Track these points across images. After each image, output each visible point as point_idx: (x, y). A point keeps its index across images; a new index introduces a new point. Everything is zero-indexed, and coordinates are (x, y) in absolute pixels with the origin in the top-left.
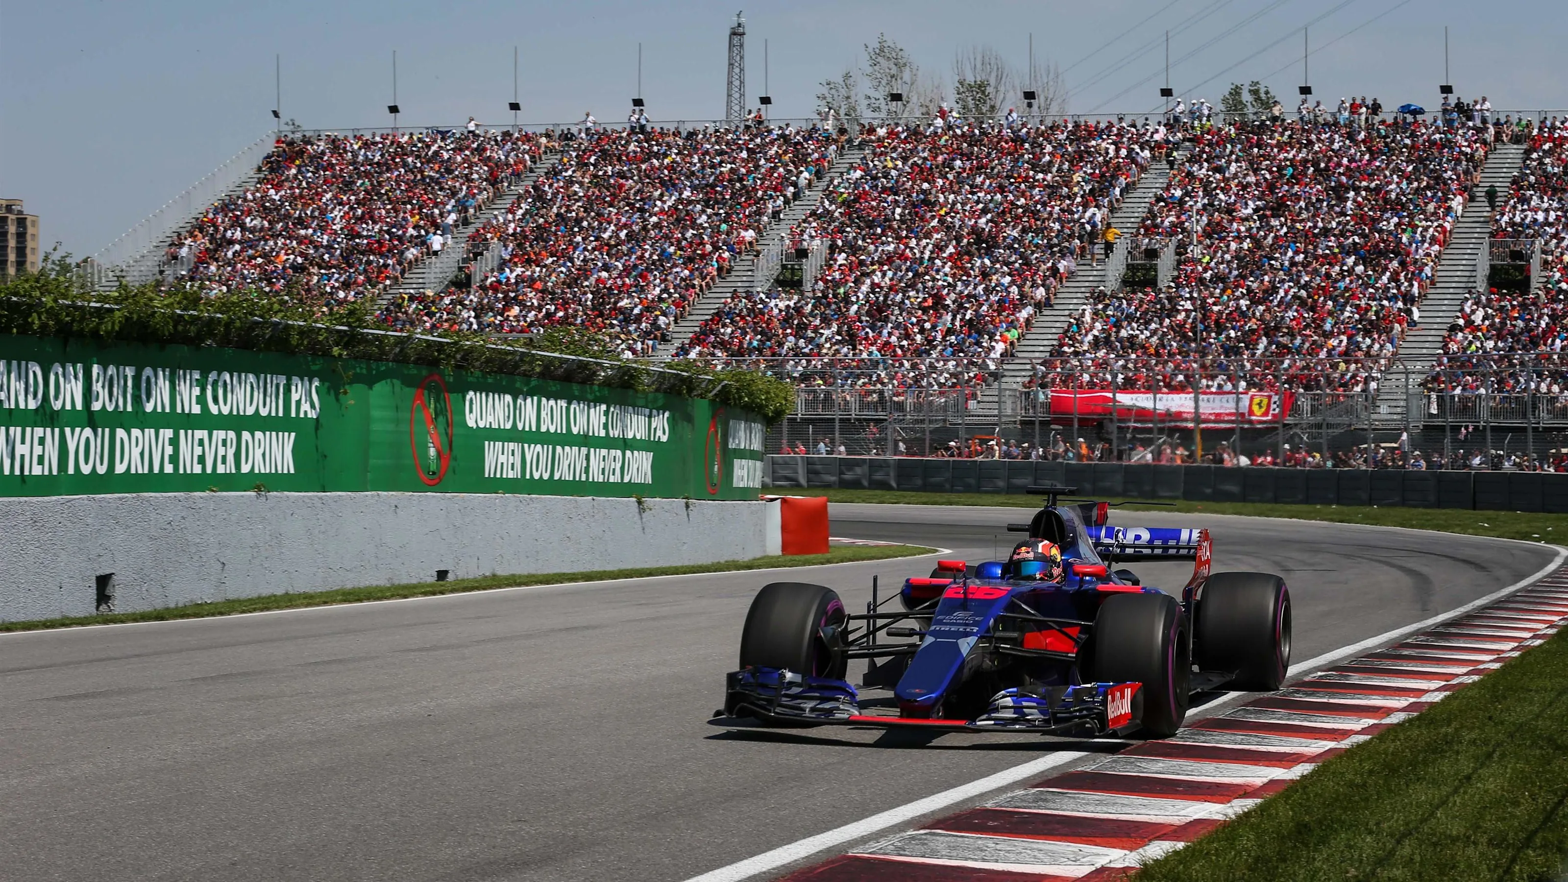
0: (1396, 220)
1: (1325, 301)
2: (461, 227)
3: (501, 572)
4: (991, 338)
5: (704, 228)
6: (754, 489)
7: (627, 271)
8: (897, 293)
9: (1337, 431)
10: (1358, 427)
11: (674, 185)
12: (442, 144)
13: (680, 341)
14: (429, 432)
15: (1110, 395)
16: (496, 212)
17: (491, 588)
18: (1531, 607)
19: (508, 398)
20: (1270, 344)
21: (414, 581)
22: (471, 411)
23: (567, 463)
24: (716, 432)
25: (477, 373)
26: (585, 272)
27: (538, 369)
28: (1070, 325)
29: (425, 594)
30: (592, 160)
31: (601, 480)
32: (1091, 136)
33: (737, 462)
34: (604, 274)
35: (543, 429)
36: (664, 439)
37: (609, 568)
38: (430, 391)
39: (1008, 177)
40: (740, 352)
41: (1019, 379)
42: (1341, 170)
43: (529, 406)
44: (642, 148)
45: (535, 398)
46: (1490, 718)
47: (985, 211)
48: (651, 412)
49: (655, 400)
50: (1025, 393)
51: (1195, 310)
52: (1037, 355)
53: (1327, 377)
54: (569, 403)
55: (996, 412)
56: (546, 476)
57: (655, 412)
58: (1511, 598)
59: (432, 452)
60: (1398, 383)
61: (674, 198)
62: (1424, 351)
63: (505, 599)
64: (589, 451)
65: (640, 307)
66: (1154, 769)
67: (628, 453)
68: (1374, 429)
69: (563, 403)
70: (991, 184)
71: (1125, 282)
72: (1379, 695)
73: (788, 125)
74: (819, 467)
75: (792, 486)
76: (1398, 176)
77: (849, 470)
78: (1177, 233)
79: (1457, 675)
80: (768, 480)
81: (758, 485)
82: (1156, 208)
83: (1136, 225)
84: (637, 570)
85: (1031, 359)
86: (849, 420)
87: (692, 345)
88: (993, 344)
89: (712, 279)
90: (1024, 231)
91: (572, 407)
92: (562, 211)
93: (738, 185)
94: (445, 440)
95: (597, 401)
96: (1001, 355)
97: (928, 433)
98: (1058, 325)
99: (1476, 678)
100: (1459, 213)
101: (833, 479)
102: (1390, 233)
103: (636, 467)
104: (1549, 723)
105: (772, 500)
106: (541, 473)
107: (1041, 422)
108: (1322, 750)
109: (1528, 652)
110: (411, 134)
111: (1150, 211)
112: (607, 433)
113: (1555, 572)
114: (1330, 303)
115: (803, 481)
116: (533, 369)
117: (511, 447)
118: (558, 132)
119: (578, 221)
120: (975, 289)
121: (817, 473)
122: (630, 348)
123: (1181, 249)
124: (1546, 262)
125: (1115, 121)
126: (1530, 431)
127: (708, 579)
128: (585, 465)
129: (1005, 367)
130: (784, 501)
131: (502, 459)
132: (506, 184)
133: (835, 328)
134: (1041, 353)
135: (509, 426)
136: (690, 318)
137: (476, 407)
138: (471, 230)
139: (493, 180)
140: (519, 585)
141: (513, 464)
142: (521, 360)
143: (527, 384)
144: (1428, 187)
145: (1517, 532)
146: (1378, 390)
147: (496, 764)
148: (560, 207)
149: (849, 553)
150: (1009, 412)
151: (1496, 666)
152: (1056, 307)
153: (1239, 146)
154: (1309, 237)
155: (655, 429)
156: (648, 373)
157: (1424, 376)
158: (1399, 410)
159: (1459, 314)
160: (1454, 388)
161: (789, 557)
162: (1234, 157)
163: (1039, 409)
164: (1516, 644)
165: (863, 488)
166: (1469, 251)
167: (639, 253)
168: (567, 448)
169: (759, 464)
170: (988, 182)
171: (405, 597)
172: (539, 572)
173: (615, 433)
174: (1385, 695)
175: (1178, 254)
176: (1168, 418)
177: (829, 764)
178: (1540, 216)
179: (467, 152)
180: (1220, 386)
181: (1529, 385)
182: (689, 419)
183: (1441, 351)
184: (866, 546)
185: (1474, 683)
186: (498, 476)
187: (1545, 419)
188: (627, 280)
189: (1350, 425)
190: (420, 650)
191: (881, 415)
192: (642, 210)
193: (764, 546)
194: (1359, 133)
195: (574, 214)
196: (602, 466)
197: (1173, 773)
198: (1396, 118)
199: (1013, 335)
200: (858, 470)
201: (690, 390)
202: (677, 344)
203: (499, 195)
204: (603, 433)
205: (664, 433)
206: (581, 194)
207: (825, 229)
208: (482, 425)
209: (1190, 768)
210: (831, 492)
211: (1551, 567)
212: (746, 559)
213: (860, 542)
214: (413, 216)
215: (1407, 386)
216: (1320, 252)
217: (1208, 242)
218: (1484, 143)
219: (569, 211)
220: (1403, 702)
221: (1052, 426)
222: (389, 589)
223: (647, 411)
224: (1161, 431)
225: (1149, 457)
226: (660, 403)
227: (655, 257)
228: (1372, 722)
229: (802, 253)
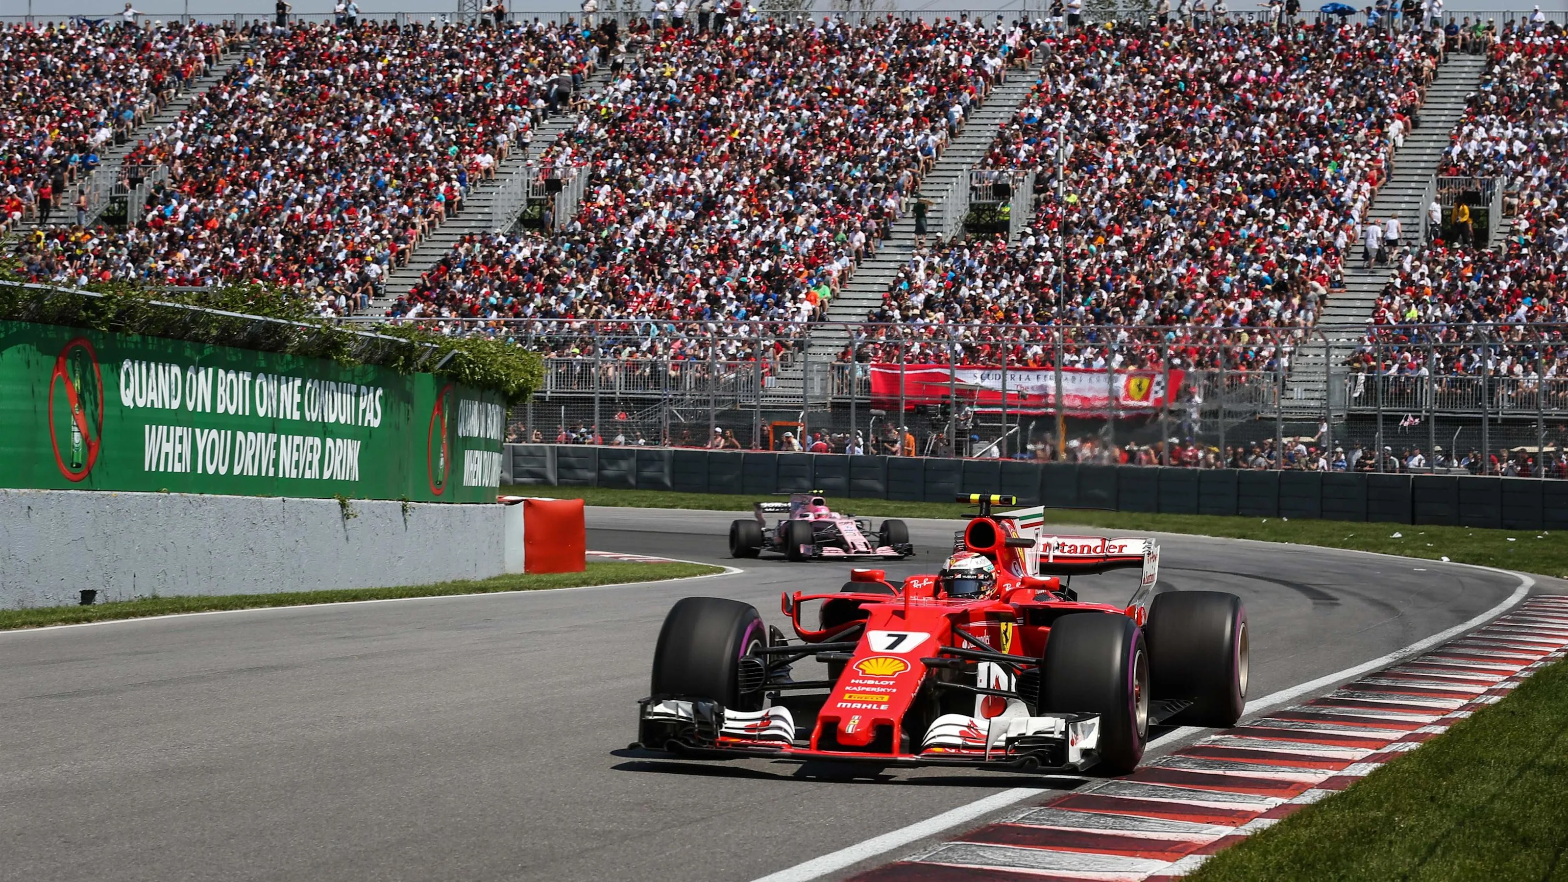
0: (1315, 150)
1: (1224, 255)
2: (114, 146)
3: (163, 593)
4: (795, 299)
5: (429, 152)
6: (493, 489)
7: (328, 204)
8: (675, 236)
9: (1236, 421)
10: (1264, 415)
11: (391, 95)
12: (90, 38)
13: (396, 296)
14: (72, 413)
15: (947, 372)
16: (159, 127)
17: (151, 615)
18: (1486, 653)
19: (176, 370)
20: (1152, 307)
21: (52, 604)
22: (127, 386)
23: (250, 453)
24: (442, 418)
25: (136, 337)
26: (275, 204)
27: (214, 333)
28: (898, 281)
29: (66, 621)
30: (285, 62)
31: (294, 476)
32: (928, 37)
33: (468, 454)
34: (299, 209)
35: (220, 409)
36: (376, 423)
37: (304, 589)
38: (74, 361)
39: (819, 90)
40: (473, 311)
41: (830, 350)
42: (1247, 85)
43: (202, 381)
44: (349, 47)
45: (210, 370)
46: (1432, 799)
47: (790, 133)
48: (359, 389)
49: (365, 373)
50: (839, 367)
51: (1057, 263)
52: (854, 319)
53: (1227, 351)
54: (254, 378)
55: (800, 392)
56: (223, 471)
57: (364, 389)
58: (1460, 641)
59: (77, 438)
60: (1317, 360)
61: (390, 112)
62: (1351, 319)
63: (168, 630)
64: (279, 439)
65: (345, 251)
66: (1002, 859)
67: (329, 442)
68: (1285, 419)
69: (246, 377)
70: (796, 100)
71: (969, 226)
72: (1290, 766)
73: (536, 20)
74: (573, 460)
75: (537, 483)
76: (1321, 95)
77: (611, 464)
78: (1034, 165)
79: (1390, 742)
80: (508, 476)
81: (495, 483)
82: (1007, 133)
83: (982, 154)
84: (339, 592)
85: (846, 324)
86: (613, 399)
87: (413, 299)
88: (798, 305)
89: (439, 216)
90: (840, 159)
91: (258, 381)
92: (245, 126)
93: (473, 95)
94: (92, 426)
95: (291, 374)
96: (809, 319)
97: (713, 418)
98: (881, 280)
99: (1413, 745)
100: (1400, 142)
101: (591, 475)
102: (1307, 168)
103: (338, 459)
104: (1508, 806)
105: (513, 503)
106: (216, 466)
107: (859, 406)
108: (1216, 838)
109: (1481, 713)
110: (50, 25)
111: (1000, 135)
112: (303, 415)
113: (1517, 607)
114: (1230, 256)
115: (552, 477)
116: (208, 333)
117: (178, 433)
118: (240, 26)
119: (267, 139)
120: (776, 232)
121: (570, 467)
122: (332, 305)
123: (1041, 185)
124: (1510, 207)
125: (957, 18)
126: (1486, 426)
127: (432, 605)
128: (273, 456)
129: (814, 334)
130: (528, 504)
131: (167, 447)
132: (173, 91)
133: (595, 281)
134: (857, 318)
135: (176, 405)
136: (411, 266)
137: (134, 380)
138: (128, 149)
139: (156, 86)
140: (188, 610)
141: (180, 455)
142: (193, 321)
143: (200, 352)
144: (1359, 109)
145: (1468, 554)
146: (1289, 368)
147: (160, 847)
148: (243, 122)
149: (611, 572)
150: (817, 391)
151: (1440, 730)
152: (879, 258)
153: (1116, 53)
154: (1205, 172)
155: (364, 411)
156: (354, 337)
157: (1349, 352)
158: (1317, 395)
159: (1396, 272)
160: (1388, 368)
161: (534, 577)
162: (1108, 67)
163: (856, 389)
164: (1466, 702)
165: (629, 487)
166: (1410, 192)
167: (344, 183)
168: (251, 435)
169: (496, 456)
170: (793, 96)
171: (41, 625)
172: (213, 594)
173: (312, 416)
174: (1297, 767)
175: (1036, 191)
176: (1020, 402)
177: (587, 850)
178: (1503, 148)
179: (123, 49)
180: (1088, 362)
181: (1485, 364)
182: (408, 398)
183: (1371, 320)
184: (633, 563)
185: (1410, 752)
186: (162, 469)
187: (1505, 409)
188: (329, 216)
189: (1255, 413)
190: (63, 695)
191: (651, 393)
192: (347, 127)
193: (502, 562)
194: (1272, 38)
195: (260, 132)
196: (295, 458)
197: (1026, 866)
198: (1318, 20)
199: (824, 292)
200: (624, 465)
201: (409, 362)
202: (392, 300)
203: (162, 104)
204: (297, 416)
205: (376, 416)
206: (271, 106)
207: (583, 154)
208: (141, 403)
209: (1048, 859)
210: (589, 493)
211: (1512, 601)
212: (479, 579)
213: (625, 557)
214: (52, 129)
215: (1327, 364)
216: (1218, 190)
217: (1074, 176)
218: (1433, 53)
219: (254, 127)
220: (1321, 776)
221: (873, 411)
222: (19, 614)
223: (354, 388)
224: (1012, 418)
225: (995, 451)
226: (371, 377)
227: (365, 188)
228: (1280, 801)
229: (554, 185)
